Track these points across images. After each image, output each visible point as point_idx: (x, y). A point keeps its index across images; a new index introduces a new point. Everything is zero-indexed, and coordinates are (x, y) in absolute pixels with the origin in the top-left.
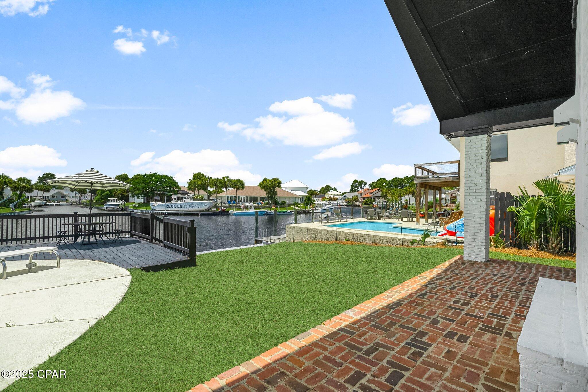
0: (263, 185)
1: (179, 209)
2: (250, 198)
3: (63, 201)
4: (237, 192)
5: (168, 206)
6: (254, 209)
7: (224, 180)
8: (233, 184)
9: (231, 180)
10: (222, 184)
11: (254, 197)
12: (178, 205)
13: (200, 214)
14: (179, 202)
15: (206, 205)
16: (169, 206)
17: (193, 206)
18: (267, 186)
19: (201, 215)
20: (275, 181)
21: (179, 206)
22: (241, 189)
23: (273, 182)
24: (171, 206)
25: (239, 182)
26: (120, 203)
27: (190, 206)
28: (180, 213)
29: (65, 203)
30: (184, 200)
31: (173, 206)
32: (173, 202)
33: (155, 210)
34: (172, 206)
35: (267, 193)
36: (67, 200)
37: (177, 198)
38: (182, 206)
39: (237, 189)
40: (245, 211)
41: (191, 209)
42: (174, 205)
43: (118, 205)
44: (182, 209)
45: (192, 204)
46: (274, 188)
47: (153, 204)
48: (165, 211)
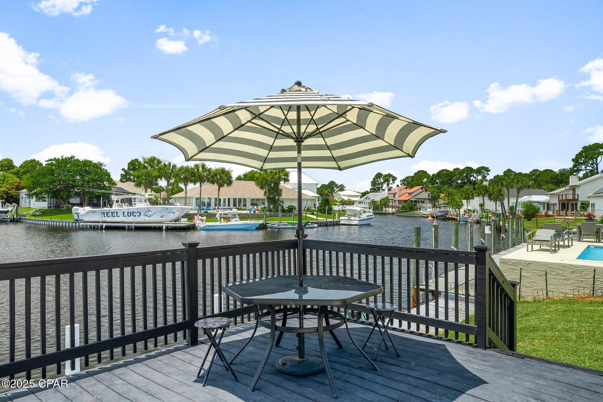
0: (261, 179)
1: (125, 219)
2: (235, 200)
4: (219, 190)
5: (105, 215)
6: (238, 219)
7: (198, 170)
8: (213, 177)
9: (209, 170)
10: (195, 176)
11: (240, 200)
12: (124, 213)
13: (164, 228)
14: (126, 207)
15: (173, 213)
16: (107, 214)
17: (151, 213)
18: (267, 181)
19: (165, 230)
20: (279, 172)
21: (126, 214)
22: (225, 185)
23: (276, 174)
24: (110, 214)
25: (223, 173)
26: (10, 209)
27: (147, 213)
28: (129, 227)
30: (135, 204)
31: (115, 214)
32: (115, 207)
33: (80, 220)
34: (112, 214)
35: (265, 193)
37: (120, 200)
38: (130, 214)
39: (220, 186)
40: (224, 223)
41: (147, 219)
42: (117, 213)
43: (6, 212)
44: (131, 219)
45: (148, 210)
46: (277, 184)
47: (77, 210)
48: (99, 222)
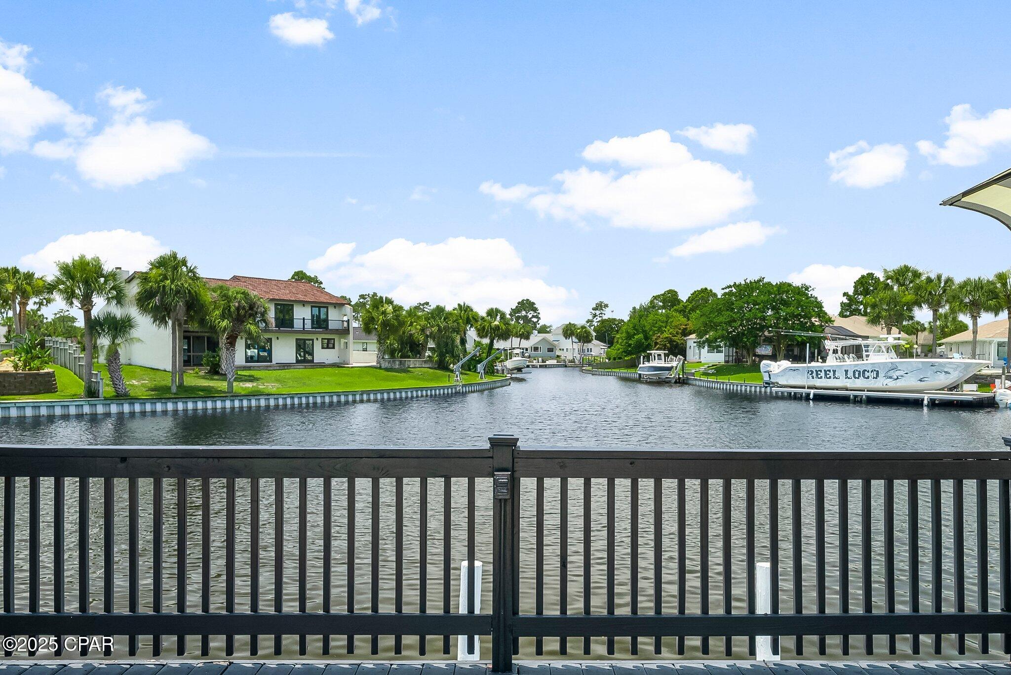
1: (849, 383)
3: (552, 358)
5: (814, 374)
12: (846, 371)
13: (925, 402)
14: (850, 362)
15: (946, 373)
16: (817, 374)
17: (898, 373)
19: (928, 406)
21: (850, 374)
24: (823, 374)
26: (674, 364)
27: (891, 373)
28: (855, 397)
29: (554, 362)
30: (868, 356)
31: (831, 374)
32: (831, 361)
33: (773, 383)
34: (826, 374)
36: (558, 356)
37: (839, 349)
38: (861, 374)
41: (891, 384)
42: (834, 372)
43: (670, 369)
44: (860, 383)
45: (894, 367)
47: (768, 366)
48: (804, 388)
